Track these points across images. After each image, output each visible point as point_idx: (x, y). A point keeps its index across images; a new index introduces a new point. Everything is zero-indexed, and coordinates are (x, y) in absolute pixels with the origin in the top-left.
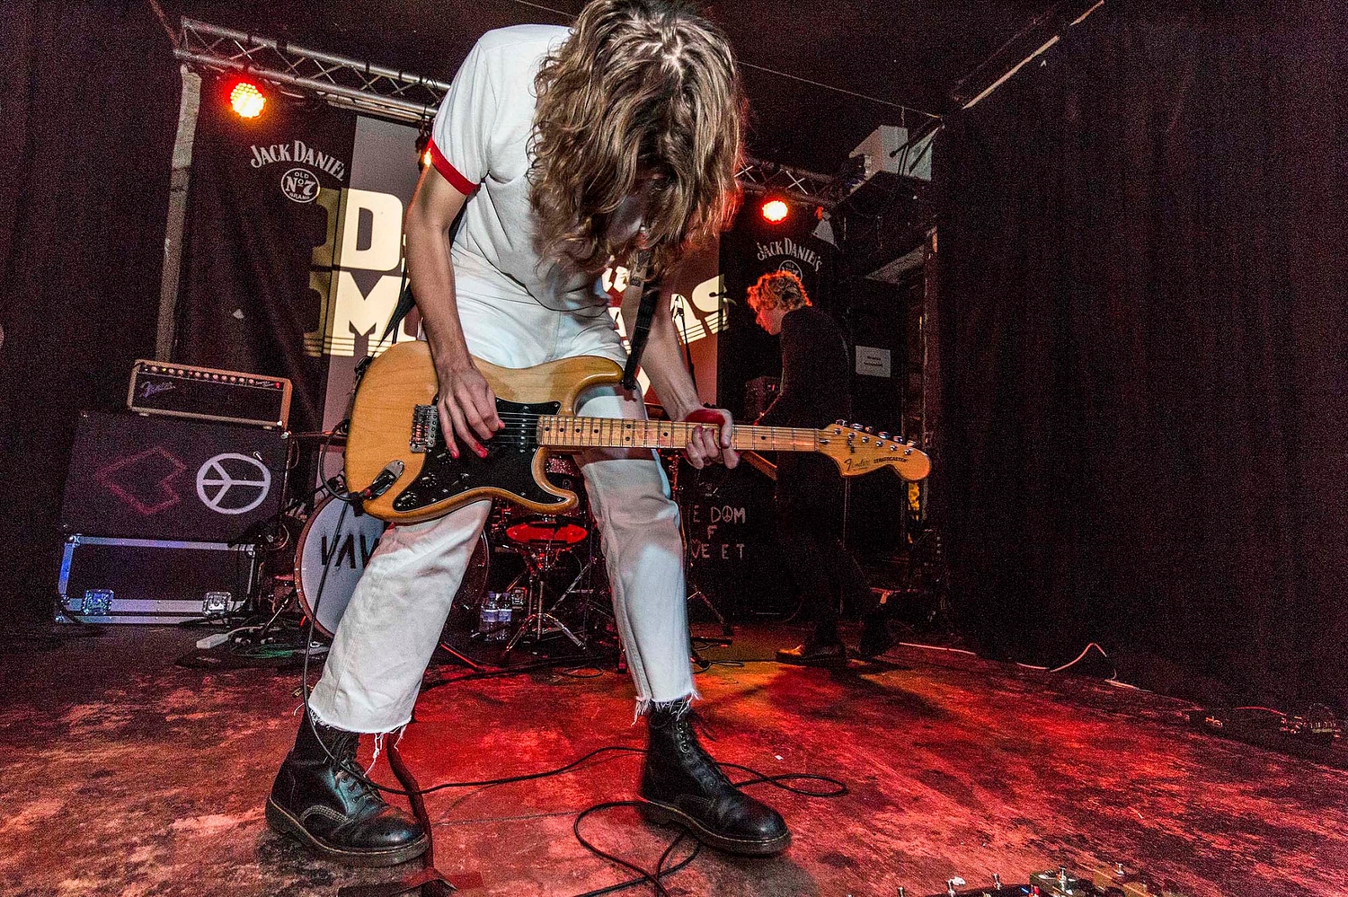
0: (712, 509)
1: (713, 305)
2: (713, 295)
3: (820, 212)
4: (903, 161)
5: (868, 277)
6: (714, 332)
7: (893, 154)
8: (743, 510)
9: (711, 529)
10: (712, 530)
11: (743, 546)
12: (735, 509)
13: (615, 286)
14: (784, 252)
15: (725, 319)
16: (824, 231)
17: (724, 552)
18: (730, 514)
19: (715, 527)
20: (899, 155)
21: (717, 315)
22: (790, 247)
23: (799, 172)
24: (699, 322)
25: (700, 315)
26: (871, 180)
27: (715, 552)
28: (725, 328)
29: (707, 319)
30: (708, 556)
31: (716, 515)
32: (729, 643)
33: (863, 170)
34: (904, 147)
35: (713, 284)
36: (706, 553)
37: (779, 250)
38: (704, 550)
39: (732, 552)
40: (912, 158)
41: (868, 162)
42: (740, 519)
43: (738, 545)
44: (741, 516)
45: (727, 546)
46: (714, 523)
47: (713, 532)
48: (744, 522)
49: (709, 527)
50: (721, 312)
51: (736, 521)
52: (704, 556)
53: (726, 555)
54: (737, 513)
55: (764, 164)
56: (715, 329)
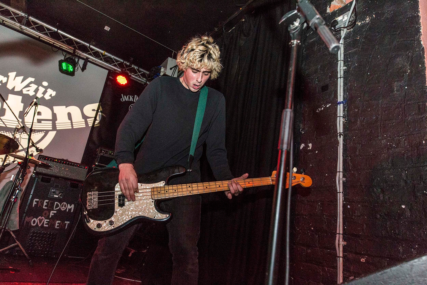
0: (56, 203)
2: (93, 110)
6: (90, 126)
8: (73, 206)
10: (52, 213)
11: (69, 222)
12: (69, 205)
13: (44, 97)
14: (134, 100)
17: (57, 225)
18: (65, 206)
19: (55, 212)
21: (93, 119)
23: (140, 69)
24: (84, 120)
27: (52, 224)
29: (88, 120)
30: (47, 226)
31: (57, 206)
33: (160, 73)
35: (95, 106)
36: (46, 224)
38: (45, 223)
39: (62, 225)
42: (70, 210)
43: (66, 222)
44: (71, 208)
45: (59, 222)
46: (55, 210)
47: (53, 214)
48: (72, 211)
49: (52, 212)
50: (95, 118)
51: (67, 211)
52: (45, 225)
53: (57, 226)
54: (69, 207)
55: (125, 62)
56: (90, 125)
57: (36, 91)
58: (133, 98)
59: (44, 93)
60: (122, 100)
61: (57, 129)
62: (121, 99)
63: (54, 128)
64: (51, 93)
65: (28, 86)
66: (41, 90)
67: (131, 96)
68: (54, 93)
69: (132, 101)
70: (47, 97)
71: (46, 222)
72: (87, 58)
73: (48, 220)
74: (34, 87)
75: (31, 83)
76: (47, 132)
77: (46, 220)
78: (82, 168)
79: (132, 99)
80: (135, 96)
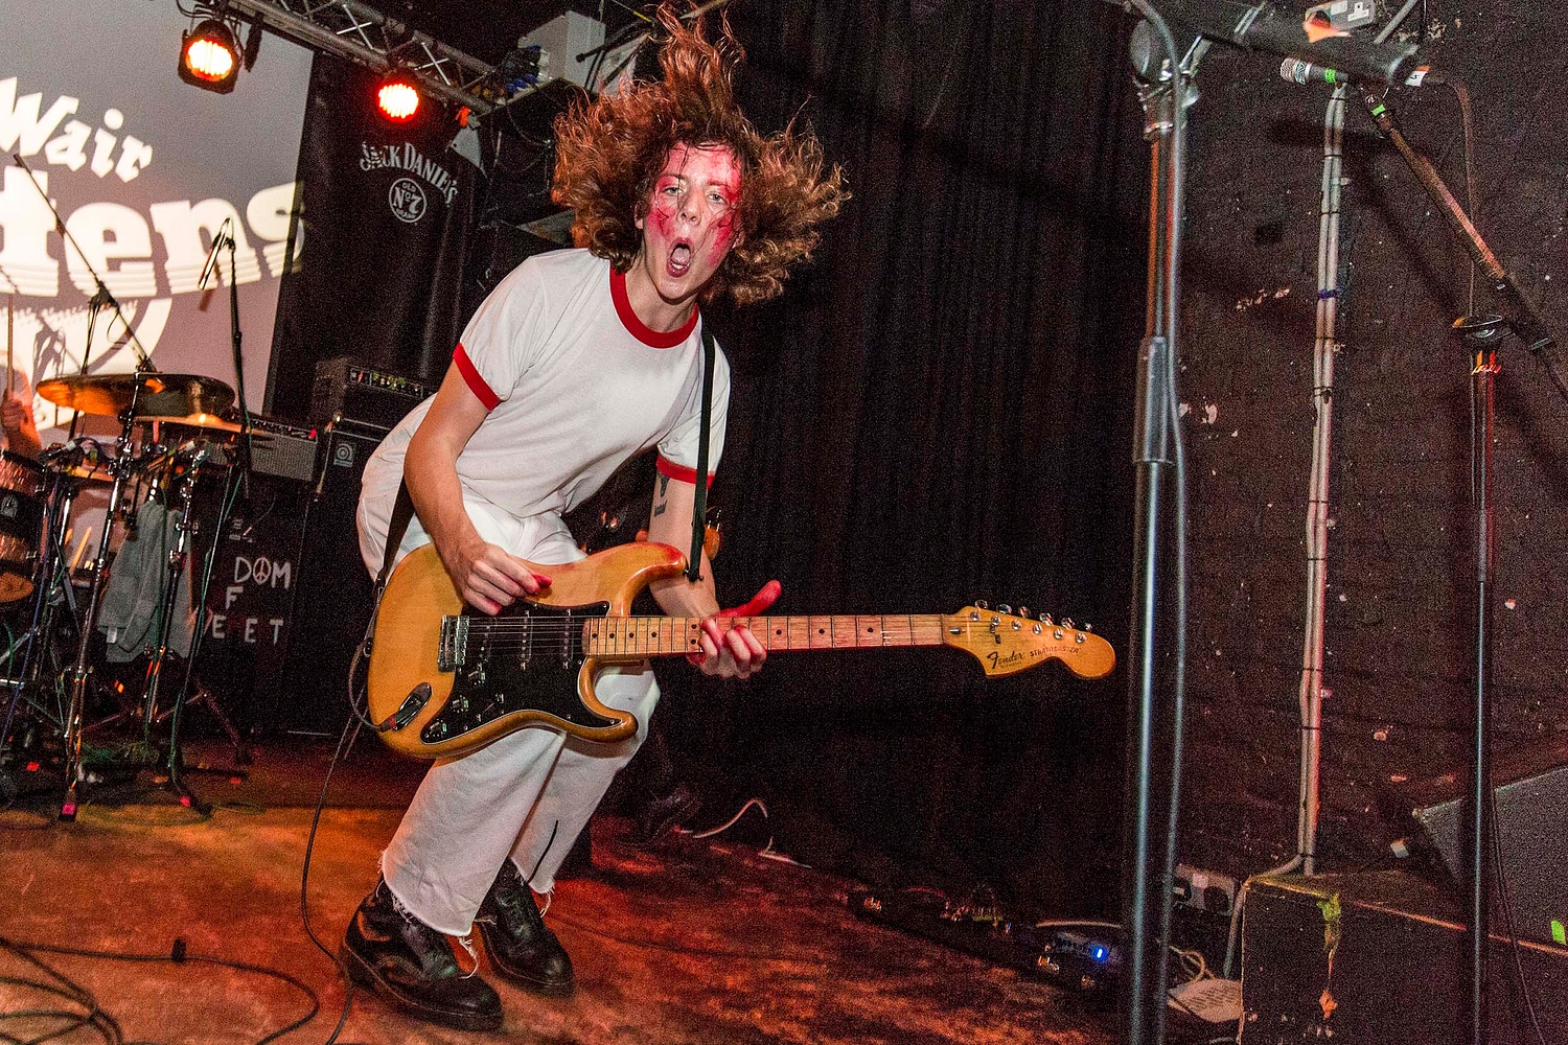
0: (238, 559)
1: (279, 229)
2: (281, 212)
3: (465, 115)
4: (595, 69)
5: (524, 227)
6: (275, 273)
7: (581, 58)
8: (287, 566)
9: (231, 594)
10: (233, 594)
11: (280, 622)
12: (275, 564)
14: (402, 162)
15: (296, 254)
16: (467, 143)
17: (248, 631)
18: (266, 571)
19: (240, 589)
20: (588, 61)
21: (284, 246)
22: (414, 160)
23: (442, 46)
24: (253, 254)
25: (257, 243)
26: (545, 88)
27: (233, 628)
28: (295, 269)
29: (267, 250)
30: (222, 636)
31: (243, 569)
32: (243, 776)
33: (536, 70)
34: (597, 51)
35: (284, 195)
36: (218, 630)
37: (394, 161)
38: (215, 626)
39: (263, 630)
40: (608, 67)
41: (544, 60)
42: (280, 581)
43: (272, 622)
44: (283, 577)
45: (255, 621)
46: (240, 584)
47: (234, 598)
48: (287, 586)
49: (230, 589)
50: (291, 242)
51: (273, 583)
52: (215, 635)
53: (251, 636)
54: (277, 572)
55: (388, 23)
56: (277, 269)
57: (90, 148)
58: (401, 154)
59: (116, 154)
60: (365, 164)
61: (174, 290)
62: (362, 161)
63: (163, 288)
64: (138, 152)
65: (59, 131)
66: (105, 142)
67: (392, 148)
68: (145, 155)
69: (399, 166)
70: (127, 172)
71: (219, 622)
72: (260, 14)
73: (223, 618)
74: (79, 132)
75: (68, 118)
76: (143, 304)
77: (217, 618)
78: (298, 436)
79: (397, 158)
80: (408, 145)
